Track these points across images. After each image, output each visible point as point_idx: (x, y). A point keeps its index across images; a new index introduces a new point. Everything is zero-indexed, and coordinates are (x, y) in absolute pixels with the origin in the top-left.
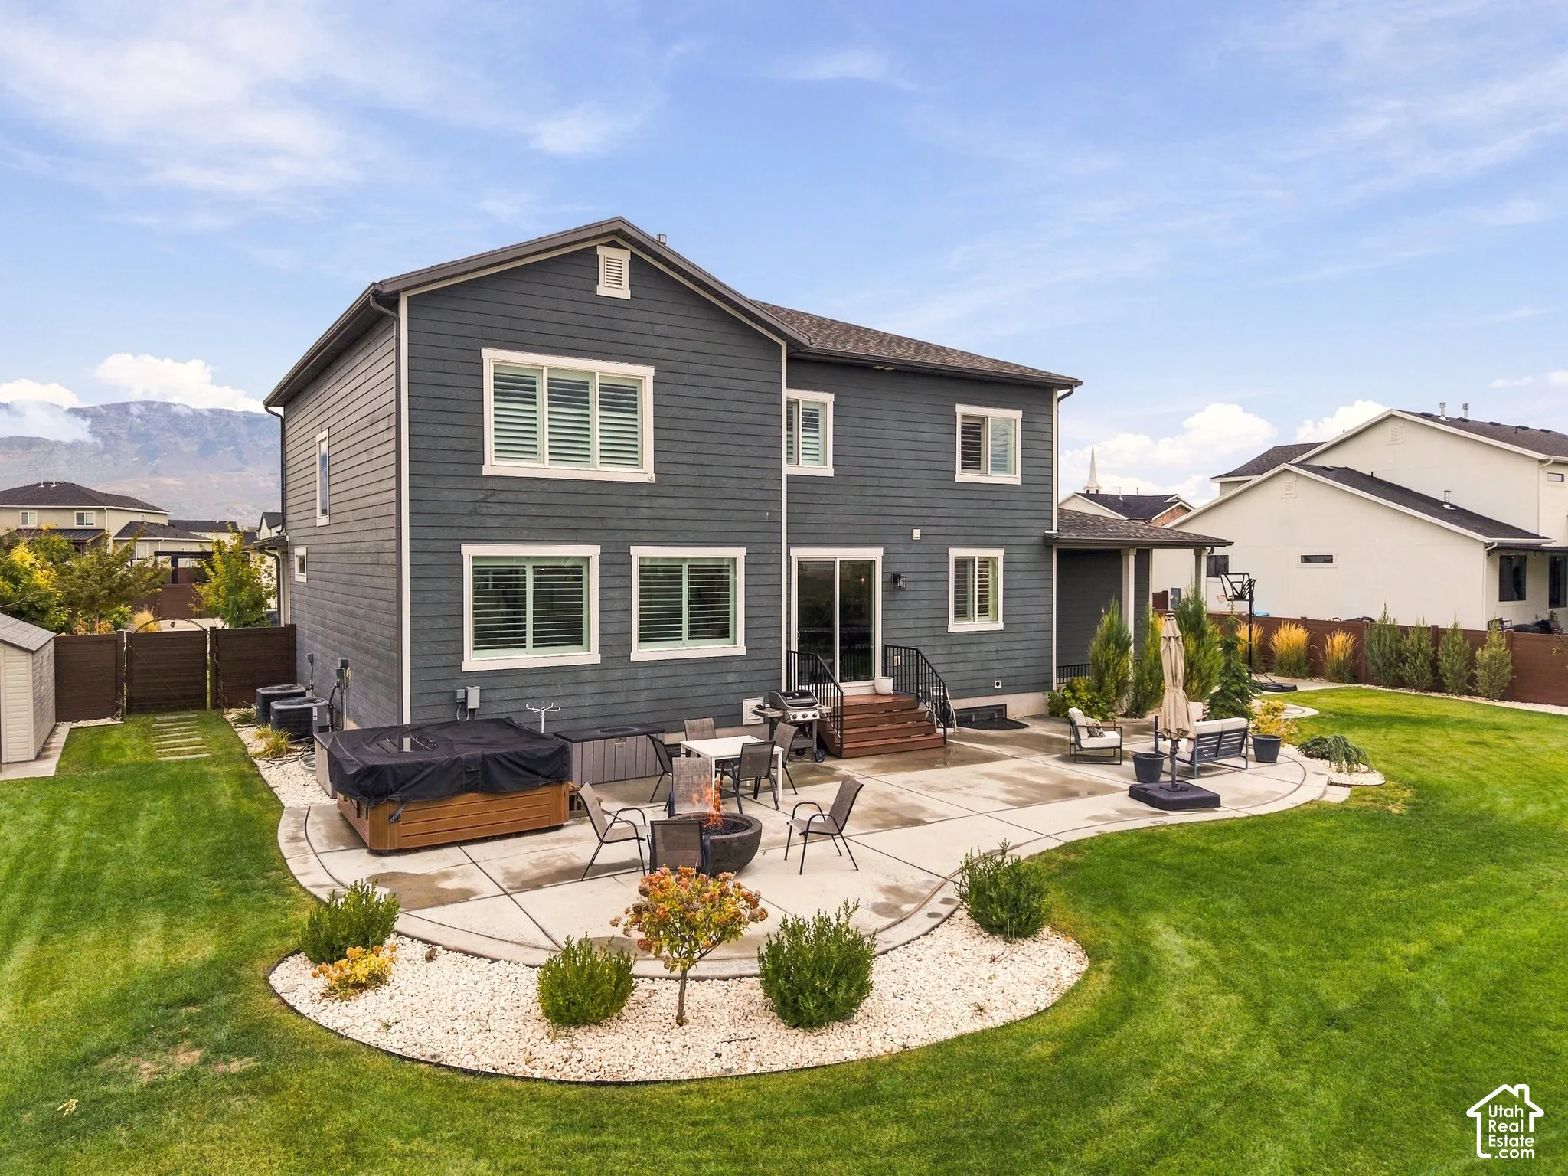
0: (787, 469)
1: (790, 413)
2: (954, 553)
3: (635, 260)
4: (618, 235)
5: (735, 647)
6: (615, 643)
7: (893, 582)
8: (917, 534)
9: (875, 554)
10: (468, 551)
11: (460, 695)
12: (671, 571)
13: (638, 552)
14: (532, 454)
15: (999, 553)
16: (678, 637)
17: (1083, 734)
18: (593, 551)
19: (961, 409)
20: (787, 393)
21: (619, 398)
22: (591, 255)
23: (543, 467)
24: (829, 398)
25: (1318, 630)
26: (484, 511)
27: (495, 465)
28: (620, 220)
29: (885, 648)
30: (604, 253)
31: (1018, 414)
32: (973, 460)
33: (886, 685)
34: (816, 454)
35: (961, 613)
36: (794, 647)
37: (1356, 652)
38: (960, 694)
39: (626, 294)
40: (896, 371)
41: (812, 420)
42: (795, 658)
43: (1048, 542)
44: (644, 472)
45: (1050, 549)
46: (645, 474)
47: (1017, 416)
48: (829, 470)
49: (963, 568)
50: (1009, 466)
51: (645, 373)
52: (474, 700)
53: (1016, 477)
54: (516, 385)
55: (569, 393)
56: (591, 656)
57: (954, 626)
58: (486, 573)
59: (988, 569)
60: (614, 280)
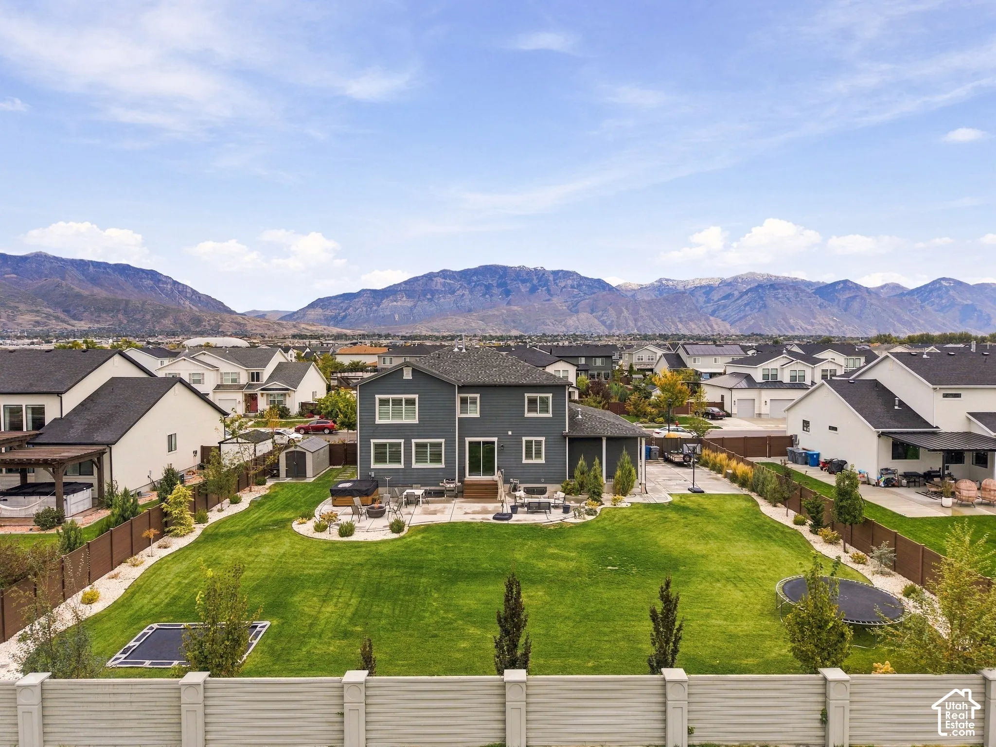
0: (458, 415)
2: (525, 439)
3: (413, 370)
5: (442, 465)
6: (408, 463)
7: (501, 448)
8: (510, 433)
9: (495, 439)
10: (372, 441)
11: (370, 474)
12: (424, 446)
13: (414, 441)
14: (388, 418)
15: (543, 439)
16: (427, 462)
18: (402, 441)
21: (410, 402)
22: (401, 370)
23: (390, 421)
24: (479, 396)
27: (378, 421)
30: (405, 369)
32: (533, 410)
34: (472, 411)
36: (467, 465)
38: (527, 482)
39: (411, 378)
40: (500, 386)
42: (467, 468)
43: (564, 435)
45: (565, 437)
46: (416, 421)
47: (550, 395)
48: (478, 415)
49: (529, 443)
50: (547, 411)
51: (416, 396)
52: (373, 475)
53: (550, 415)
54: (384, 402)
55: (397, 402)
56: (402, 466)
57: (524, 461)
58: (377, 446)
59: (539, 443)
60: (408, 375)
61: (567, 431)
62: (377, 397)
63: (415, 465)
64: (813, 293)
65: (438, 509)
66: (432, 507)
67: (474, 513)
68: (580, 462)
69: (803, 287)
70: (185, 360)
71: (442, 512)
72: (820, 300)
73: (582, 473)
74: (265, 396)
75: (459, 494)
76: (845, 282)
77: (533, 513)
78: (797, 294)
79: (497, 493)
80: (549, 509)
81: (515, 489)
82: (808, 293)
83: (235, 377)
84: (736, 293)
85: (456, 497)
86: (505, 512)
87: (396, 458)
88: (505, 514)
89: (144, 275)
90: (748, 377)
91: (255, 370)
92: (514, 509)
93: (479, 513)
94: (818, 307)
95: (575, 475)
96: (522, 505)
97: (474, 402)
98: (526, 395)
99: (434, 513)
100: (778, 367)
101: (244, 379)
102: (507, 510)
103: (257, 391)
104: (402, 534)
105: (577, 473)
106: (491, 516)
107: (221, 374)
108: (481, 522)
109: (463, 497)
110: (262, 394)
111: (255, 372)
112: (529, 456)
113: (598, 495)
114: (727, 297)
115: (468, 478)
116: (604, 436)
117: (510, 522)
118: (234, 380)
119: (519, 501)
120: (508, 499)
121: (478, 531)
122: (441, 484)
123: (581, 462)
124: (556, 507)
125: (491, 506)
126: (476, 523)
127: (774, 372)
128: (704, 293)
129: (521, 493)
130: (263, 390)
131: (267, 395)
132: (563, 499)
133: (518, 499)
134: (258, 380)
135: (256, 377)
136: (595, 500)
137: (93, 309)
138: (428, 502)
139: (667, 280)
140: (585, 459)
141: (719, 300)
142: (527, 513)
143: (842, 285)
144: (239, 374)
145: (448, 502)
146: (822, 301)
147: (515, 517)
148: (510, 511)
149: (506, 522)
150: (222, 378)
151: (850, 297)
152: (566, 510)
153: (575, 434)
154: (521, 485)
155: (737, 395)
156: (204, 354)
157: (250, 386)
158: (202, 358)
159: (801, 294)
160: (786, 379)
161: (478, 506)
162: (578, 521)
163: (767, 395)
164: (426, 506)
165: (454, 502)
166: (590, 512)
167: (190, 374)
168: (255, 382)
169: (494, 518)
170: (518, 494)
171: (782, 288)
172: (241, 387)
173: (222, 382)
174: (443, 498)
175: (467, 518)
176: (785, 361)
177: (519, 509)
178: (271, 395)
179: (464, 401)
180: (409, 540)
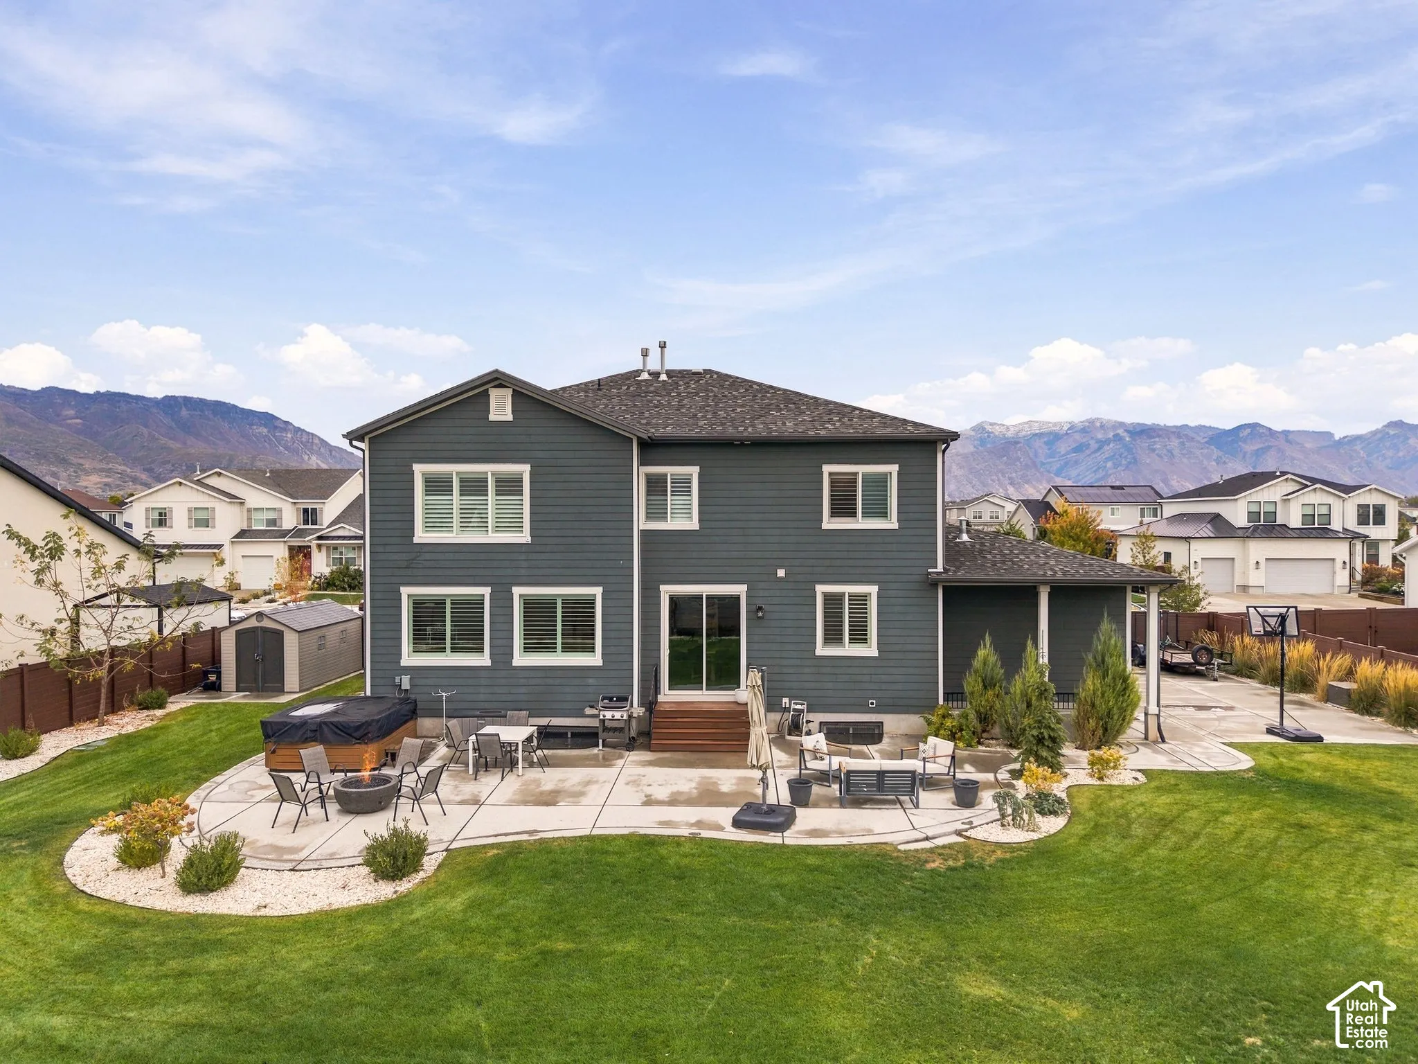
0: (641, 522)
2: (823, 589)
3: (513, 394)
4: (497, 379)
5: (594, 659)
6: (502, 651)
7: (756, 612)
8: (781, 573)
9: (740, 590)
10: (405, 591)
11: (397, 680)
12: (546, 605)
13: (518, 591)
14: (449, 528)
15: (873, 590)
16: (553, 650)
18: (486, 591)
19: (830, 469)
20: (637, 469)
21: (509, 486)
22: (486, 394)
23: (454, 536)
24: (694, 470)
26: (414, 566)
27: (421, 535)
28: (496, 371)
29: (748, 665)
30: (494, 394)
32: (842, 511)
34: (683, 513)
39: (510, 418)
43: (932, 579)
44: (521, 537)
45: (934, 585)
46: (524, 537)
47: (894, 469)
48: (694, 525)
49: (833, 602)
50: (884, 514)
51: (525, 469)
52: (406, 684)
53: (892, 523)
54: (437, 485)
55: (474, 486)
56: (484, 660)
57: (821, 650)
58: (419, 605)
59: (860, 602)
60: (501, 409)
61: (940, 568)
62: (419, 469)
63: (521, 659)
64: (1206, 442)
65: (567, 785)
66: (550, 778)
67: (674, 801)
68: (981, 653)
69: (1192, 434)
70: (180, 484)
71: (576, 795)
72: (1216, 453)
73: (988, 684)
74: (324, 550)
75: (640, 740)
76: (1255, 426)
77: (858, 803)
78: (1183, 443)
79: (747, 736)
80: (911, 792)
81: (795, 728)
82: (1199, 442)
83: (272, 516)
84: (1094, 445)
85: (631, 745)
86: (771, 800)
87: (469, 638)
88: (772, 810)
89: (256, 420)
90: (1216, 519)
91: (309, 504)
92: (800, 790)
93: (690, 801)
94: (1214, 463)
95: (967, 689)
96: (824, 777)
97: (683, 486)
98: (827, 469)
99: (549, 799)
100: (1277, 498)
101: (290, 520)
102: (779, 794)
103: (310, 540)
104: (405, 886)
105: (971, 683)
106: (725, 815)
107: (249, 510)
108: (694, 839)
109: (648, 747)
110: (319, 546)
111: (310, 507)
112: (833, 636)
113: (1050, 749)
114: (1079, 449)
115: (669, 696)
116: (1045, 583)
117: (791, 837)
118: (272, 522)
119: (813, 765)
120: (780, 756)
121: (681, 875)
122: (588, 711)
123: (985, 653)
124: (930, 783)
125: (727, 778)
126: (677, 841)
127: (1270, 508)
128: (1046, 443)
129: (816, 741)
130: (320, 538)
131: (328, 547)
132: (948, 761)
133: (807, 756)
134: (315, 522)
135: (310, 516)
136: (1041, 761)
137: (184, 468)
138: (544, 763)
139: (991, 424)
140: (996, 647)
141: (1068, 453)
142: (843, 803)
143: (1249, 430)
144: (280, 510)
145: (606, 762)
146: (1220, 453)
147: (807, 818)
148: (785, 797)
149: (773, 838)
150: (249, 519)
151: (1262, 448)
152: (966, 795)
153: (966, 574)
154: (811, 716)
155: (1201, 550)
156: (219, 474)
157: (298, 533)
158: (213, 482)
159: (1188, 444)
160: (1295, 521)
161: (686, 778)
162: (1016, 836)
163: (1260, 549)
164: (535, 773)
165: (620, 762)
166: (1044, 804)
167: (190, 510)
168: (310, 526)
169: (737, 823)
170: (809, 742)
171: (1159, 436)
172: (284, 534)
173: (250, 525)
174: (595, 751)
175: (647, 822)
176: (1292, 487)
177: (816, 790)
178: (335, 548)
179: (656, 486)
180: (418, 913)
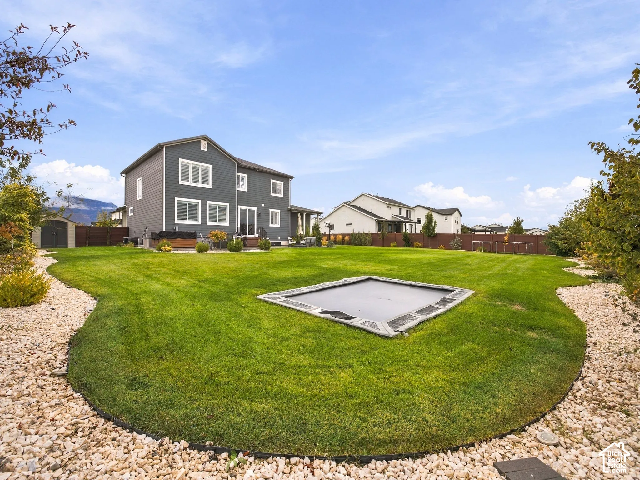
0: (237, 189)
1: (238, 177)
2: (271, 210)
3: (208, 143)
4: (205, 138)
5: (227, 224)
6: (204, 220)
7: (259, 215)
8: (263, 205)
9: (256, 209)
10: (176, 199)
11: (174, 228)
12: (215, 207)
13: (208, 202)
14: (188, 180)
15: (279, 211)
16: (216, 221)
17: (290, 241)
18: (200, 201)
19: (272, 181)
20: (237, 174)
21: (205, 171)
22: (200, 142)
23: (190, 183)
24: (246, 175)
25: (344, 235)
26: (179, 191)
27: (181, 182)
28: (206, 135)
29: (257, 228)
30: (203, 142)
31: (283, 183)
32: (274, 191)
33: (257, 236)
34: (243, 187)
35: (272, 223)
36: (239, 226)
37: (350, 240)
38: (271, 239)
39: (207, 150)
40: (259, 171)
41: (243, 180)
42: (239, 228)
43: (289, 210)
44: (209, 186)
48: (246, 190)
49: (273, 213)
50: (281, 193)
51: (211, 166)
52: (177, 230)
53: (282, 196)
54: (185, 166)
55: (195, 168)
56: (199, 223)
57: (270, 225)
58: (179, 204)
59: (277, 214)
60: (204, 147)
61: (290, 207)
62: (181, 160)
63: (209, 223)
87: (193, 216)
153: (294, 209)
